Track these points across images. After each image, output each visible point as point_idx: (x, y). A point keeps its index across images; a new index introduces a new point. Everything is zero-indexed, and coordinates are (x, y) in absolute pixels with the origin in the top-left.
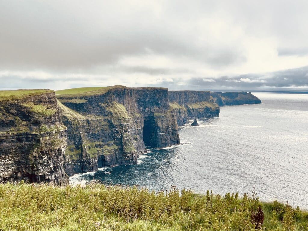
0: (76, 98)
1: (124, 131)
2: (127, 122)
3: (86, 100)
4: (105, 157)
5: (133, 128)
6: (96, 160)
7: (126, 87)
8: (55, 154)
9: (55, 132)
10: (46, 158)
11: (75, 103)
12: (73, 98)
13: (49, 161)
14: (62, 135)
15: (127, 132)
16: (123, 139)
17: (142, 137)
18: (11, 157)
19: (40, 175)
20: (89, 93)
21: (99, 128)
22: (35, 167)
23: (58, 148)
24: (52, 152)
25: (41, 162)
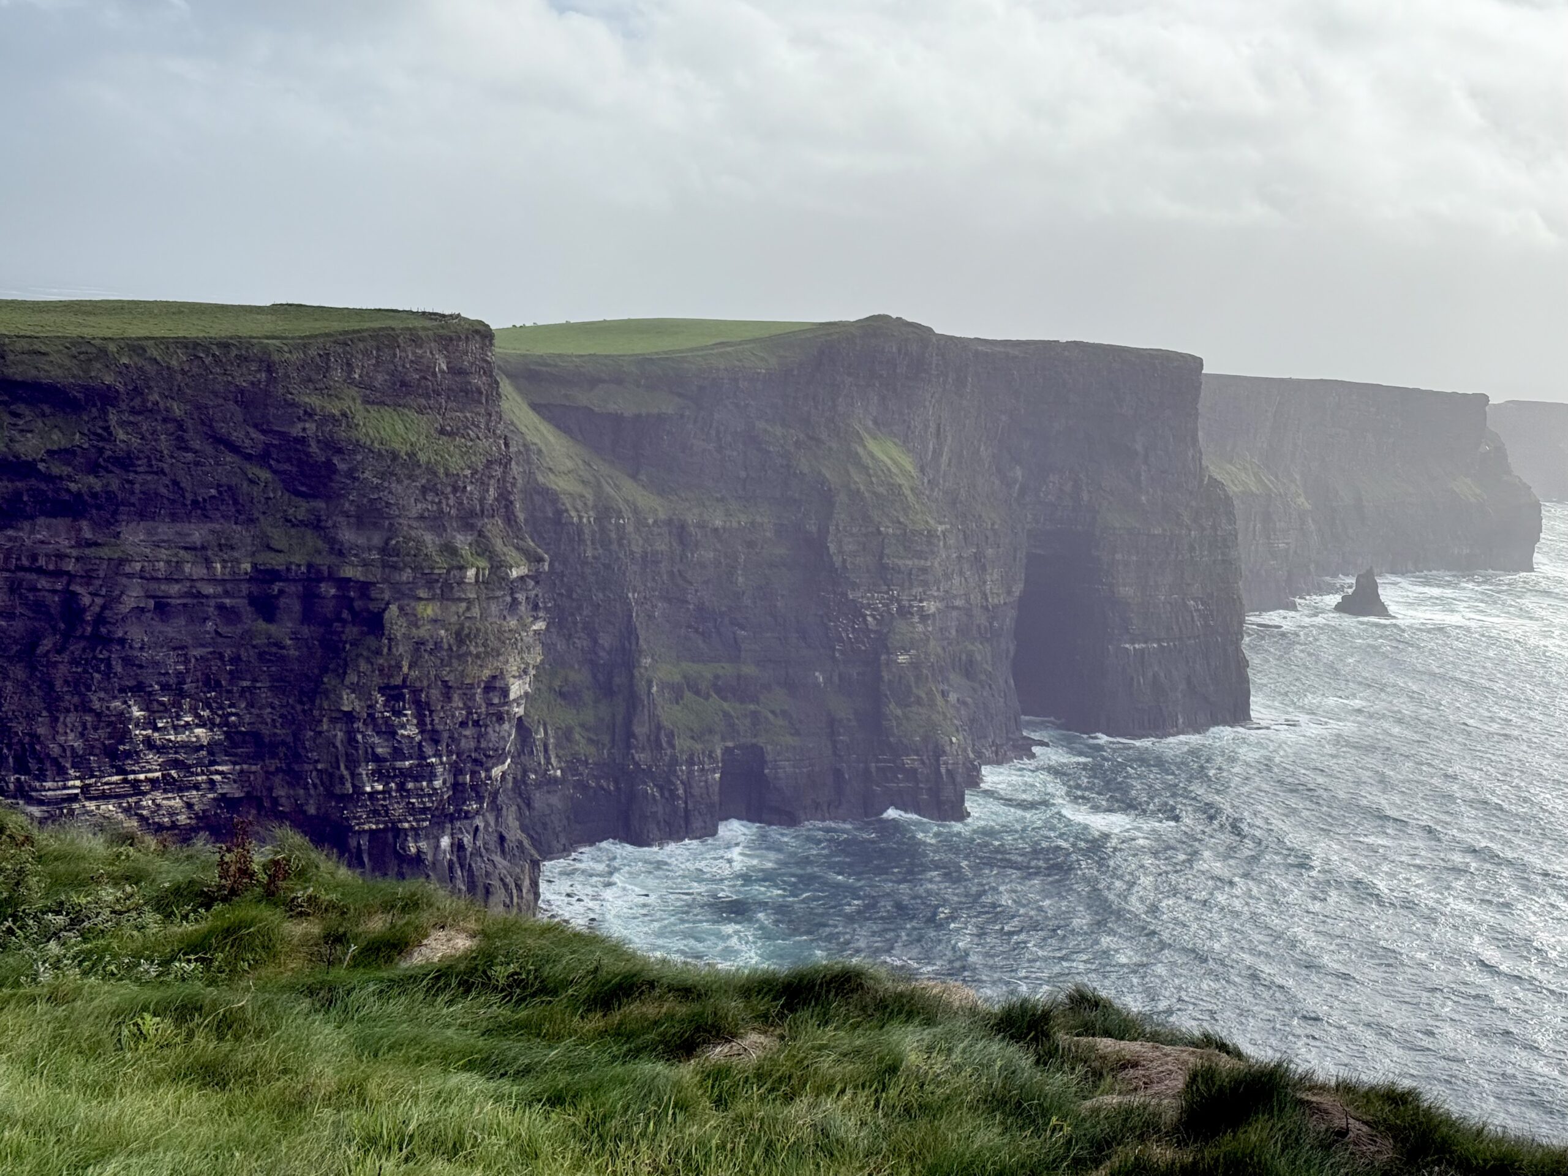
0: (619, 381)
1: (894, 608)
2: (920, 555)
3: (680, 395)
4: (769, 758)
5: (955, 597)
6: (714, 771)
7: (930, 330)
8: (470, 713)
9: (477, 581)
10: (411, 731)
11: (612, 407)
12: (603, 381)
13: (428, 750)
14: (514, 600)
15: (916, 619)
16: (883, 657)
17: (1012, 653)
18: (208, 706)
19: (371, 830)
21: (741, 580)
22: (342, 777)
23: (487, 673)
24: (448, 698)
25: (379, 750)
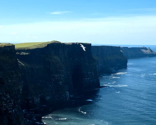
2: (62, 70)
6: (39, 99)
7: (60, 42)
8: (16, 94)
9: (15, 77)
10: (9, 97)
13: (11, 99)
15: (62, 77)
16: (58, 82)
17: (72, 81)
19: (4, 110)
20: (33, 47)
24: (13, 92)
25: (5, 100)
